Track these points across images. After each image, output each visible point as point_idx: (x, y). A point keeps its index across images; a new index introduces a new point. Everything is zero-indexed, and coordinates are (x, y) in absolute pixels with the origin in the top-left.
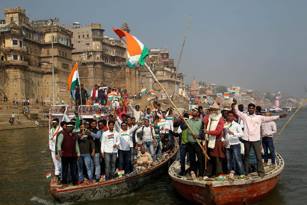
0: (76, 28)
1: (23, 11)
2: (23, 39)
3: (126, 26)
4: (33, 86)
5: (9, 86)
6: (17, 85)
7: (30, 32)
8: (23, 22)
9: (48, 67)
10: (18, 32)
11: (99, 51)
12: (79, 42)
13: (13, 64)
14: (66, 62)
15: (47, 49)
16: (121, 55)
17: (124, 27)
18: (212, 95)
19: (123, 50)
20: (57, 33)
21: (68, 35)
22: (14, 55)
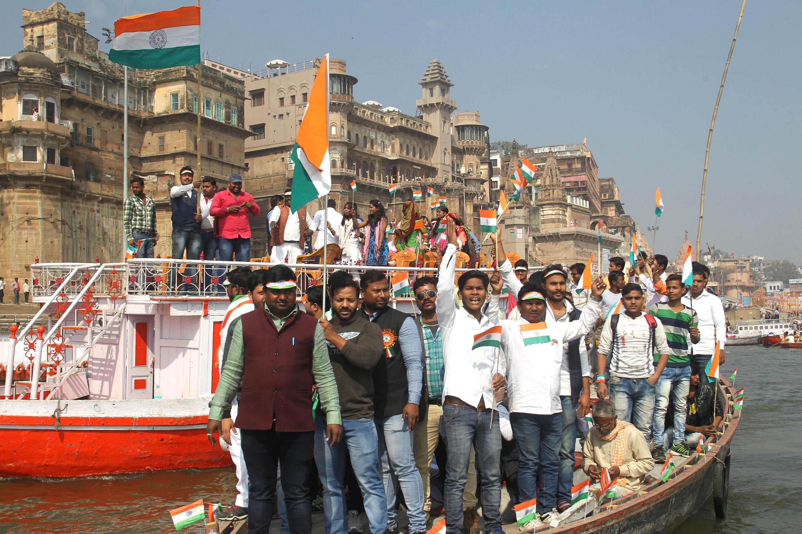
0: (275, 75)
1: (76, 17)
2: (59, 97)
3: (438, 71)
4: (105, 245)
5: (7, 243)
6: (32, 240)
7: (97, 80)
8: (75, 50)
9: (159, 188)
10: (42, 76)
11: (339, 140)
12: (281, 116)
13: (18, 174)
14: (222, 174)
15: (160, 134)
16: (421, 157)
17: (431, 74)
18: (747, 284)
19: (427, 142)
20: (188, 81)
21: (229, 90)
22: (24, 147)
